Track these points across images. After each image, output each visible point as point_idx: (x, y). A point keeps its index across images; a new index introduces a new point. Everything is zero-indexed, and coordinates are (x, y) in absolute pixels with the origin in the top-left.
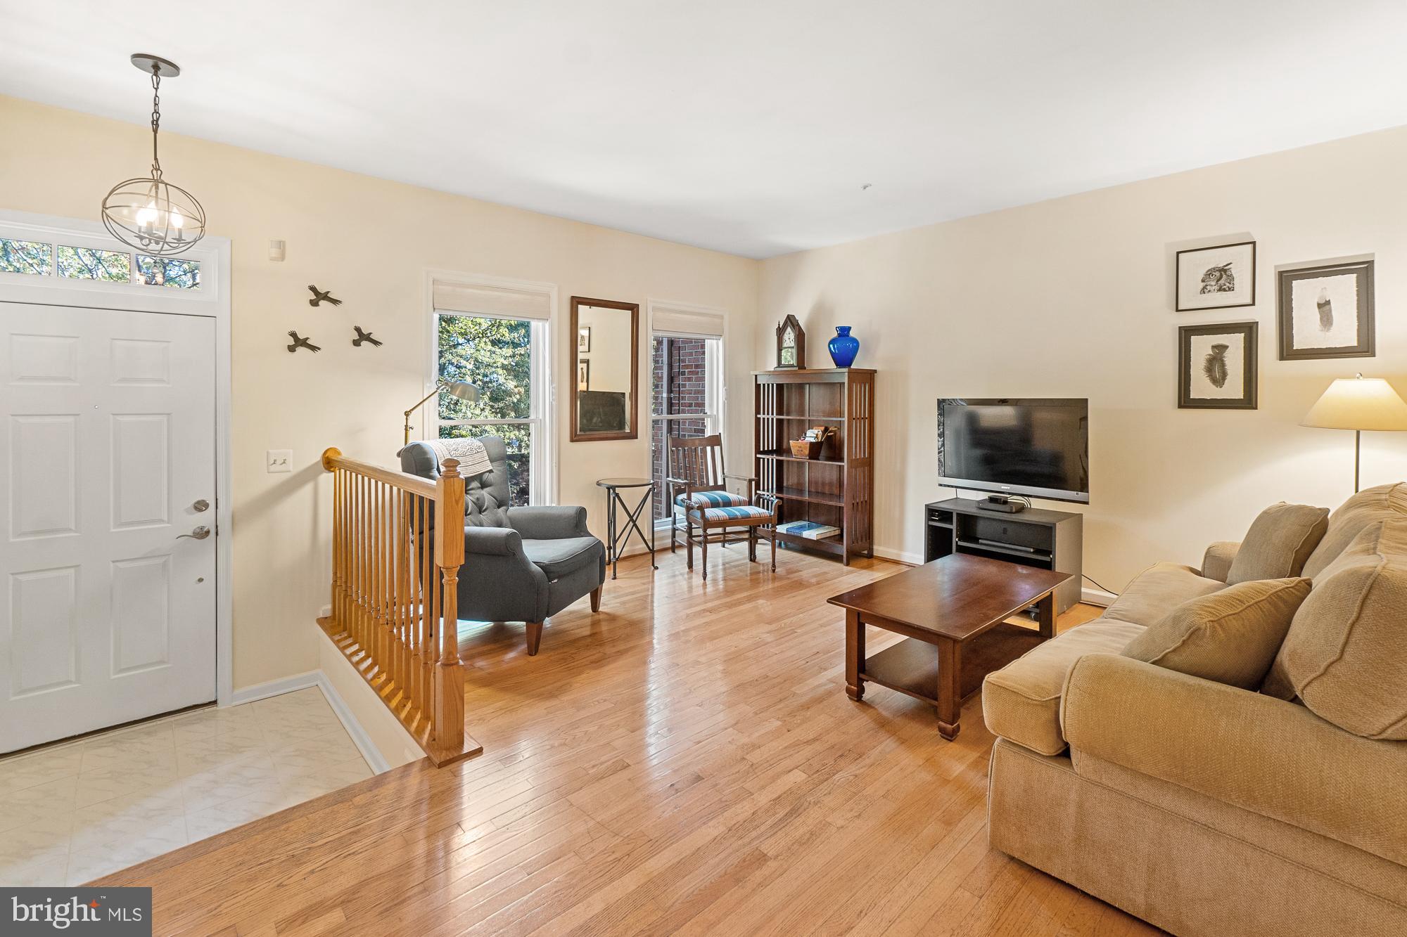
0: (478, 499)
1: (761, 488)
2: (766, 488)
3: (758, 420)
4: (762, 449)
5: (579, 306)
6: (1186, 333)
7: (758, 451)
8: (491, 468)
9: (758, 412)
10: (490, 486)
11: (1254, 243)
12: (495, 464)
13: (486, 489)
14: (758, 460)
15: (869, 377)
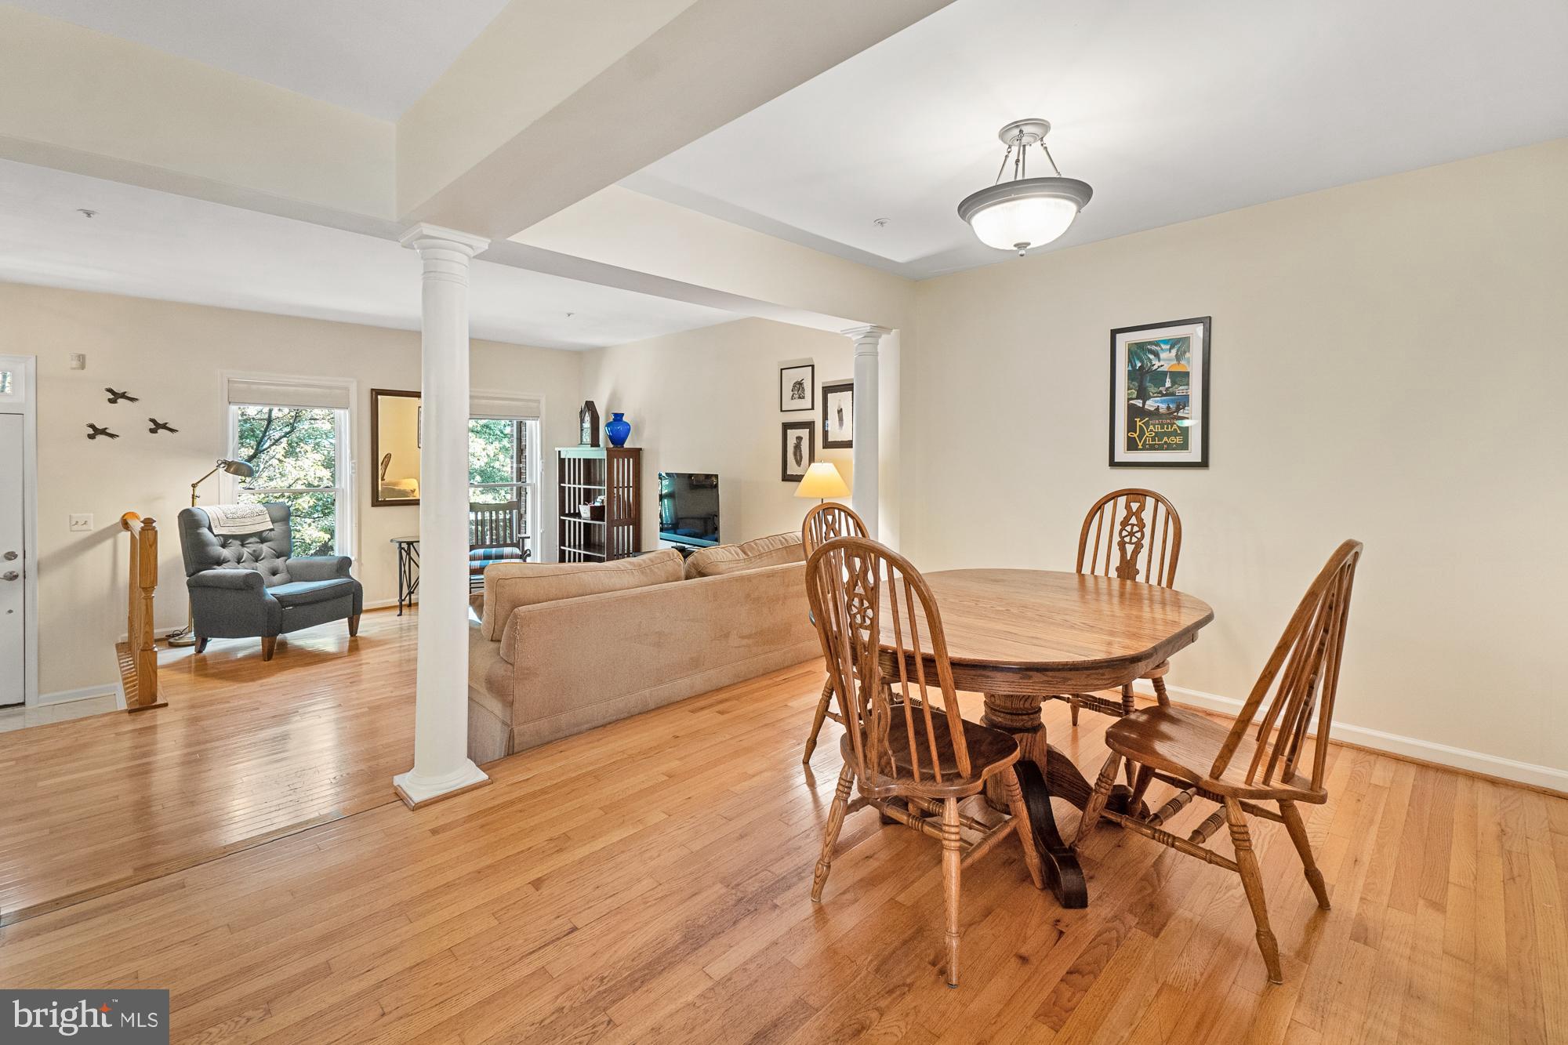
0: (254, 551)
1: (567, 544)
2: (572, 544)
3: (562, 490)
4: (567, 512)
5: (379, 397)
6: (786, 427)
7: (562, 512)
8: (272, 527)
9: (562, 480)
10: (270, 541)
11: (813, 366)
12: (276, 524)
13: (266, 544)
14: (562, 523)
15: (636, 454)
